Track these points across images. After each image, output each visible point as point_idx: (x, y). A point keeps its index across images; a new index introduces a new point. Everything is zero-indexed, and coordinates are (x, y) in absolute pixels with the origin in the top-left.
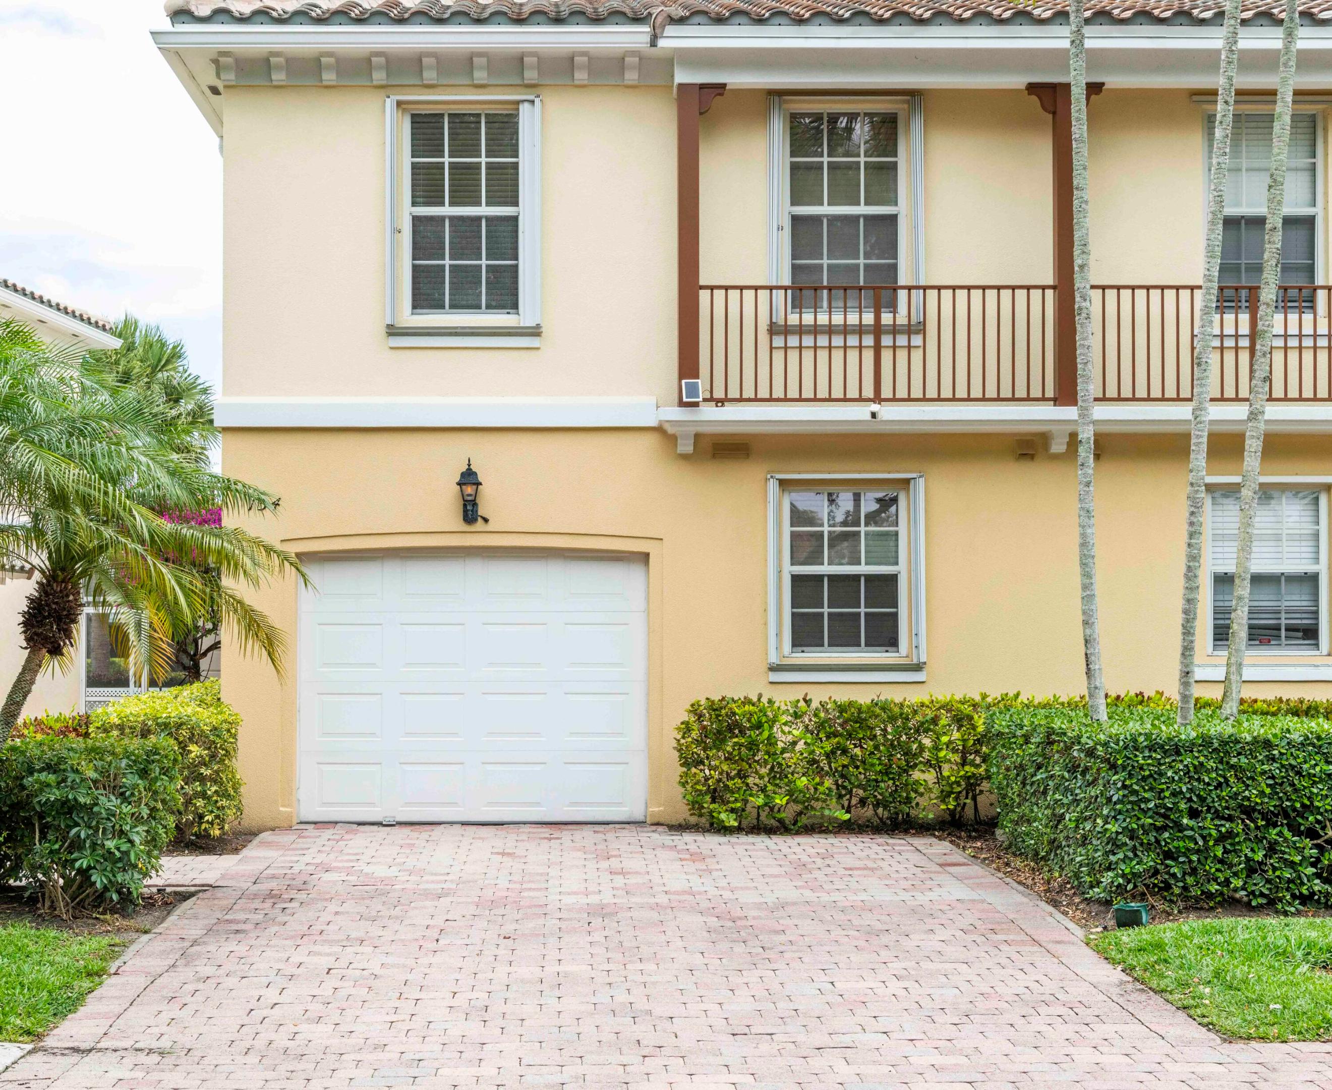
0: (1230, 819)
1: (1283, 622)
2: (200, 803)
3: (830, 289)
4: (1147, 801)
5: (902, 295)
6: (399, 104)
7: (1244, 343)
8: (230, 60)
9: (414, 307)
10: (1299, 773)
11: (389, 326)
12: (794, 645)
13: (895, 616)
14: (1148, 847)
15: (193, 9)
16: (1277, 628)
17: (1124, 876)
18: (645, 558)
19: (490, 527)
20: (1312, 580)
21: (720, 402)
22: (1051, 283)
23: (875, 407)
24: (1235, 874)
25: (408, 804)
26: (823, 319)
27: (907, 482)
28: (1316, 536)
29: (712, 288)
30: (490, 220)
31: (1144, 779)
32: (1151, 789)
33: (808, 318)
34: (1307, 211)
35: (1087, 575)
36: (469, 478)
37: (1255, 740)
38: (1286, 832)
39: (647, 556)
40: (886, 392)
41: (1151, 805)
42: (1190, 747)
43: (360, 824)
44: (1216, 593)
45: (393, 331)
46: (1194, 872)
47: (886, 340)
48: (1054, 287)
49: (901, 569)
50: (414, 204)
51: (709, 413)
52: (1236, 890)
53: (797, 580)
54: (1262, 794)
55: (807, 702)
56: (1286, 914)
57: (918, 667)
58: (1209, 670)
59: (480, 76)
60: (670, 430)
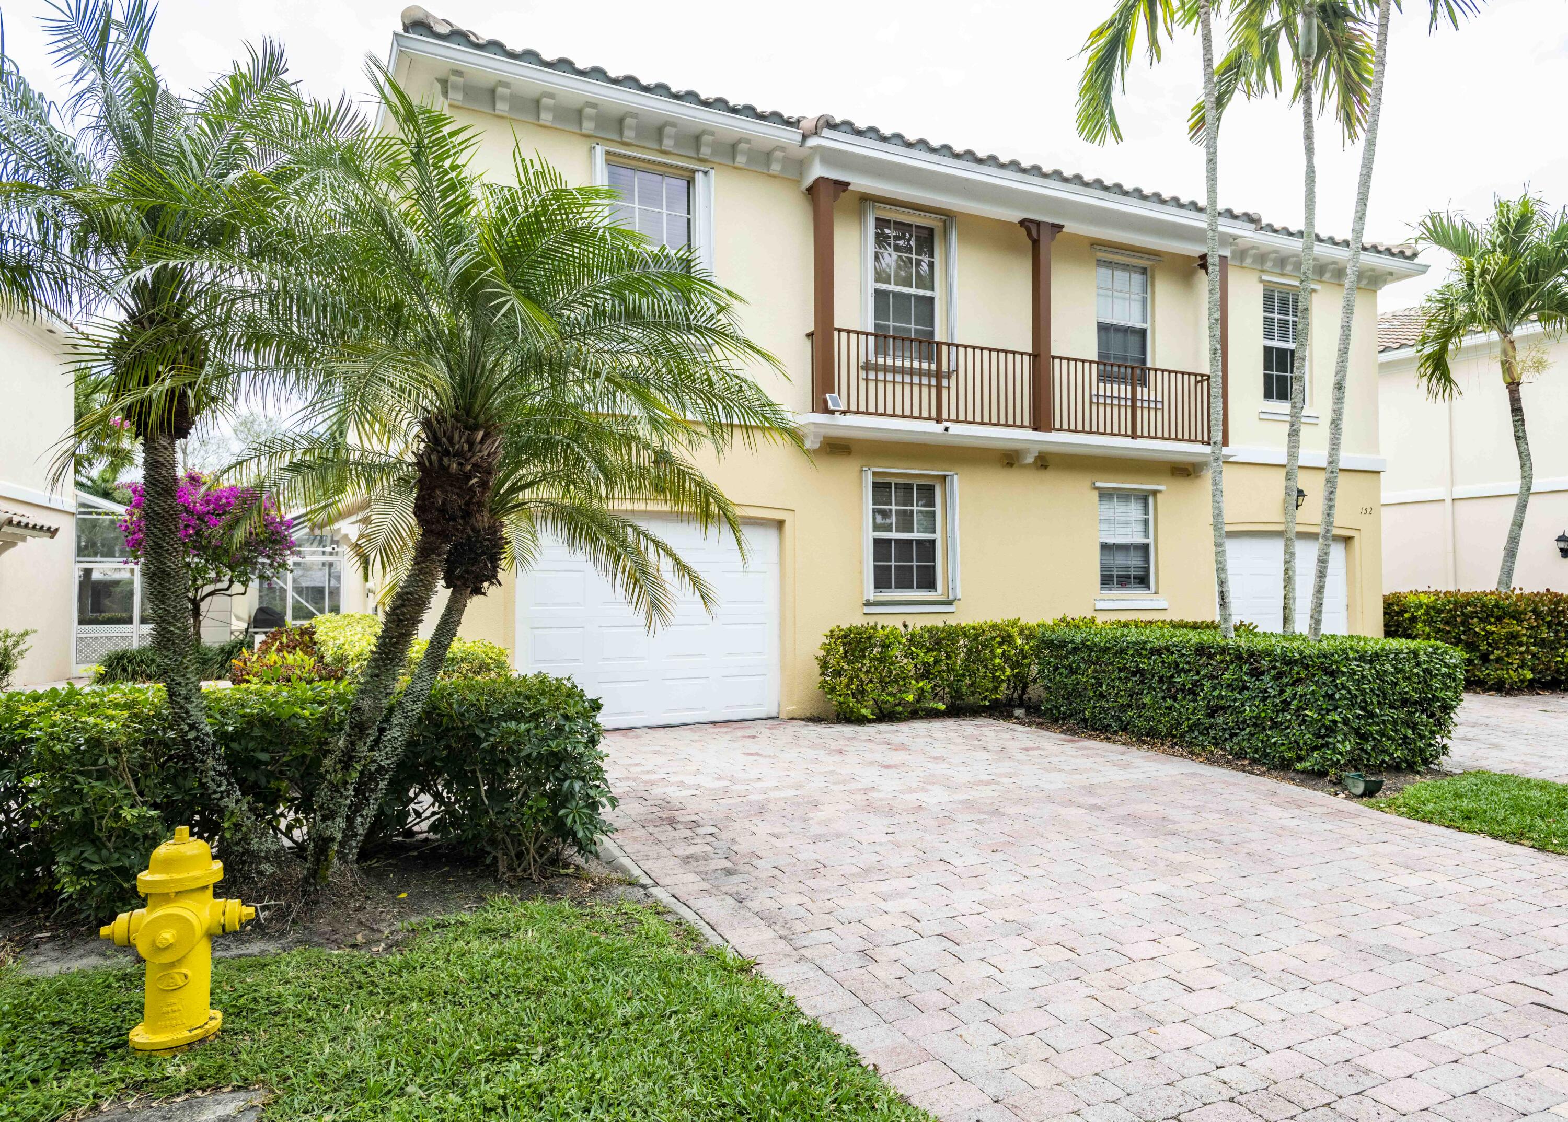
0: (1397, 708)
1: (1132, 573)
6: (605, 152)
8: (461, 81)
12: (876, 587)
13: (934, 567)
15: (432, 23)
16: (1129, 577)
18: (780, 524)
20: (1146, 547)
21: (843, 413)
22: (1030, 351)
27: (944, 477)
28: (1147, 522)
29: (840, 330)
34: (1143, 326)
38: (1422, 714)
39: (782, 522)
40: (944, 415)
44: (1102, 554)
48: (1030, 355)
49: (938, 536)
51: (842, 420)
53: (877, 542)
55: (905, 626)
57: (951, 602)
59: (668, 143)
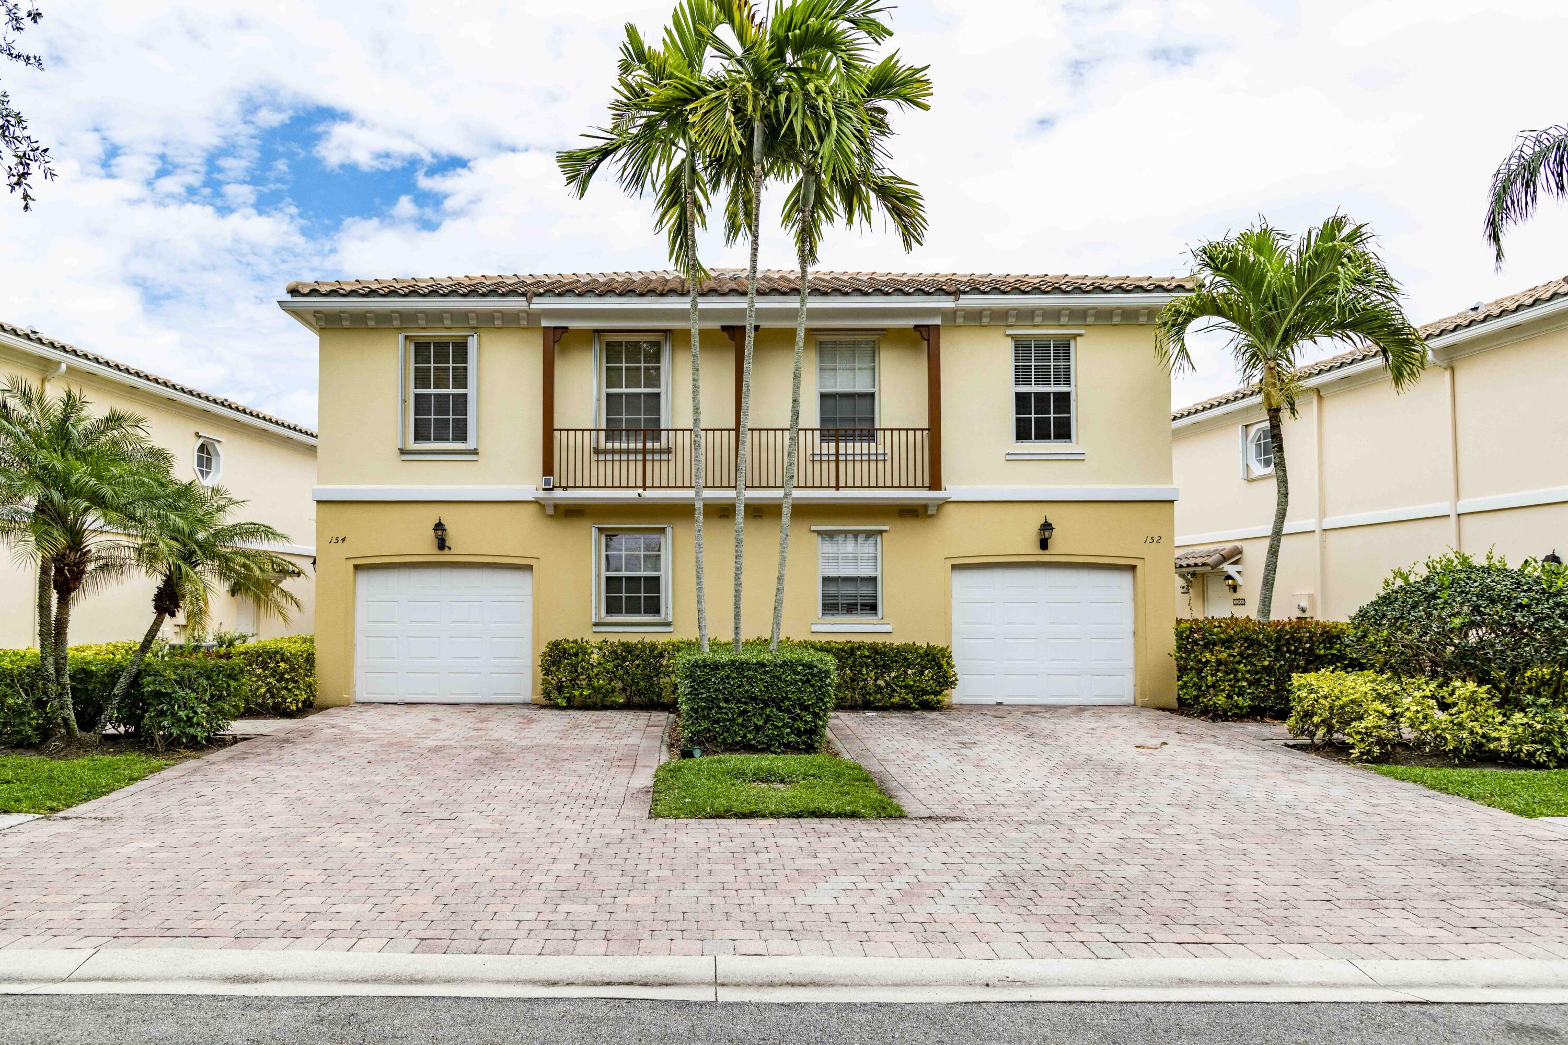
0: (746, 703)
1: (859, 602)
2: (284, 692)
3: (628, 431)
4: (702, 694)
5: (664, 434)
6: (406, 337)
7: (841, 458)
8: (321, 315)
9: (415, 440)
10: (780, 680)
11: (400, 450)
12: (607, 612)
13: (658, 598)
14: (704, 717)
15: (300, 289)
16: (856, 604)
17: (692, 732)
18: (531, 568)
19: (452, 552)
20: (874, 579)
21: (565, 488)
23: (640, 491)
24: (750, 732)
25: (411, 693)
26: (624, 446)
27: (664, 529)
28: (876, 557)
29: (560, 430)
30: (454, 395)
31: (701, 682)
32: (704, 688)
33: (617, 445)
34: (870, 390)
35: (699, 578)
36: (439, 527)
37: (758, 663)
38: (774, 710)
39: (532, 566)
40: (649, 483)
41: (704, 696)
42: (724, 666)
43: (386, 704)
44: (823, 586)
45: (403, 452)
46: (728, 731)
47: (649, 457)
49: (662, 574)
50: (416, 388)
51: (559, 494)
52: (750, 740)
53: (609, 579)
54: (760, 691)
56: (775, 753)
57: (669, 624)
58: (819, 626)
59: (447, 323)
60: (543, 502)
